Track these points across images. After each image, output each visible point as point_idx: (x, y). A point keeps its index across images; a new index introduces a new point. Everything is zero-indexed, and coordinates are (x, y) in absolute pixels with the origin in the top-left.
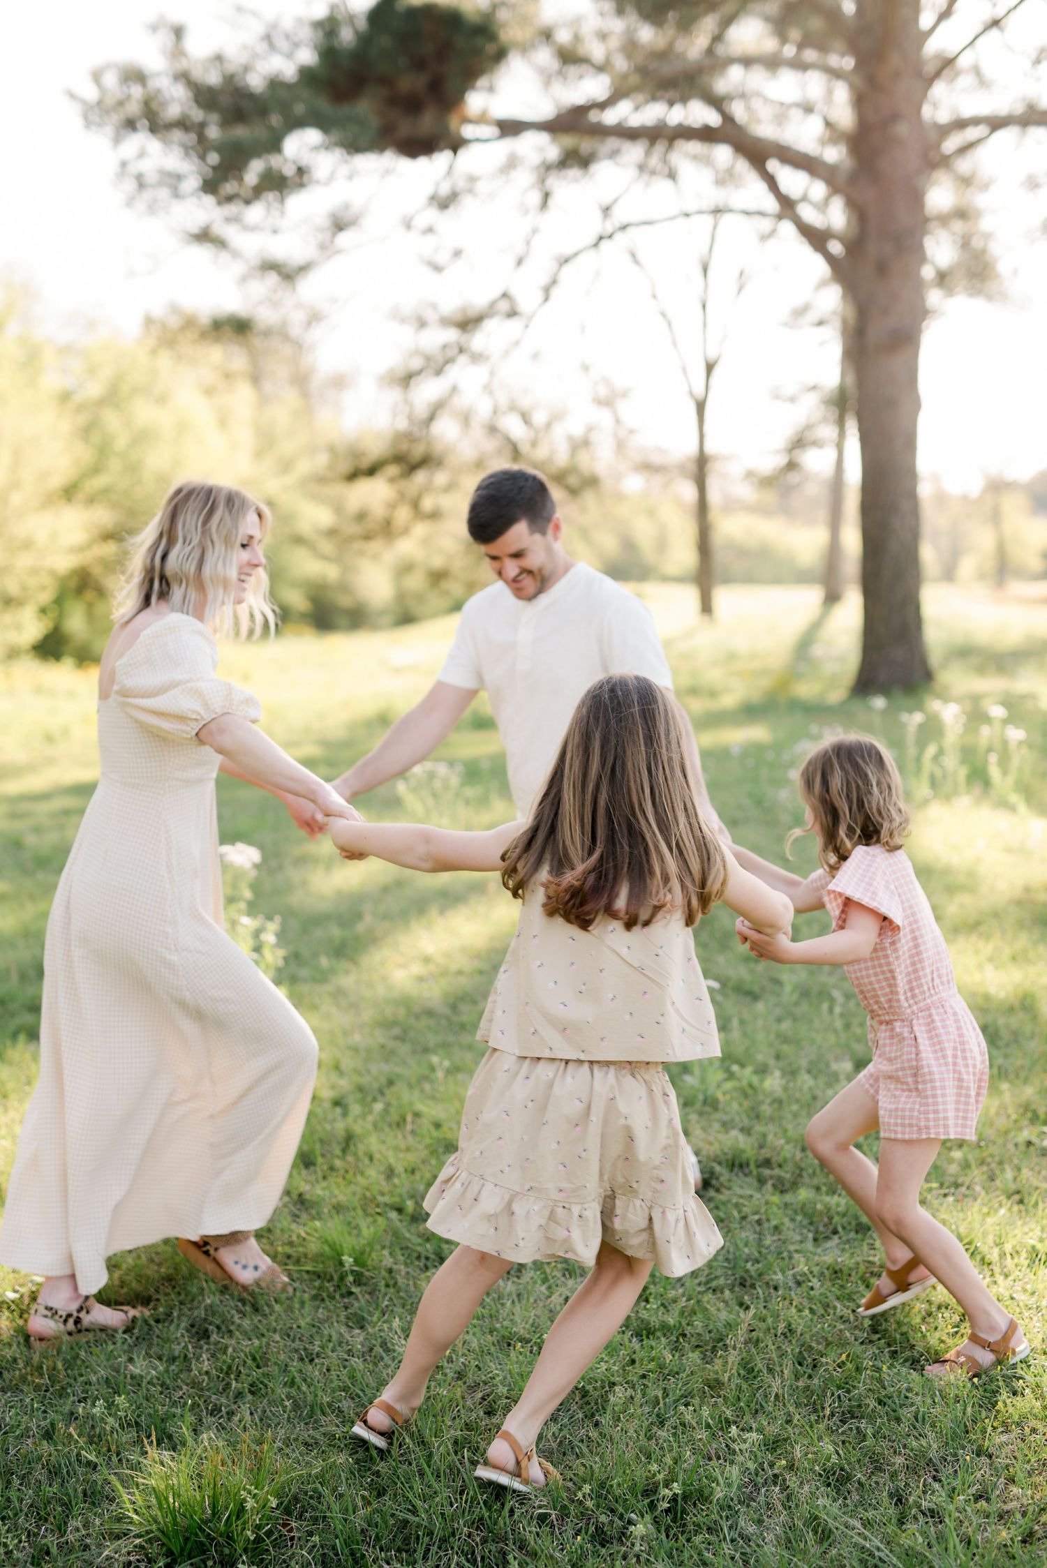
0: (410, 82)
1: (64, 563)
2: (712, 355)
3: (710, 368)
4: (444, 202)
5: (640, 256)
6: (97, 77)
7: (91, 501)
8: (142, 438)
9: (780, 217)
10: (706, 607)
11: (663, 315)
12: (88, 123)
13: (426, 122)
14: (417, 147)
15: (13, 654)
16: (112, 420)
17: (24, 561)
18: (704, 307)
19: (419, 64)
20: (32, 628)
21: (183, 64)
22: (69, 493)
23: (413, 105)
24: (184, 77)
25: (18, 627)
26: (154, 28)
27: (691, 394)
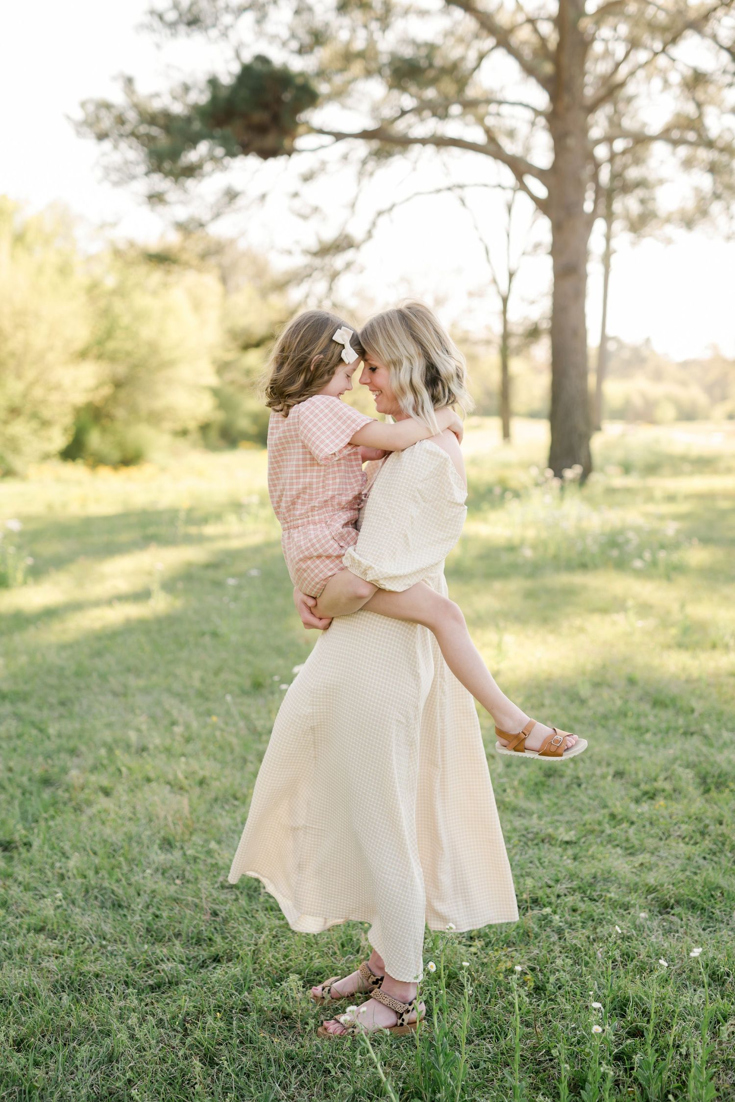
0: (259, 117)
1: (80, 398)
2: (513, 266)
3: (511, 275)
4: (307, 178)
5: (467, 202)
6: (83, 105)
7: (100, 357)
8: (140, 316)
9: (515, 190)
10: (506, 434)
11: (481, 239)
12: (79, 133)
13: (269, 141)
14: (267, 153)
15: (46, 457)
16: (118, 306)
17: (54, 397)
18: (508, 236)
19: (265, 106)
20: (59, 440)
21: (135, 100)
22: (83, 355)
23: (261, 130)
24: (136, 106)
25: (49, 439)
26: (114, 79)
27: (499, 292)
